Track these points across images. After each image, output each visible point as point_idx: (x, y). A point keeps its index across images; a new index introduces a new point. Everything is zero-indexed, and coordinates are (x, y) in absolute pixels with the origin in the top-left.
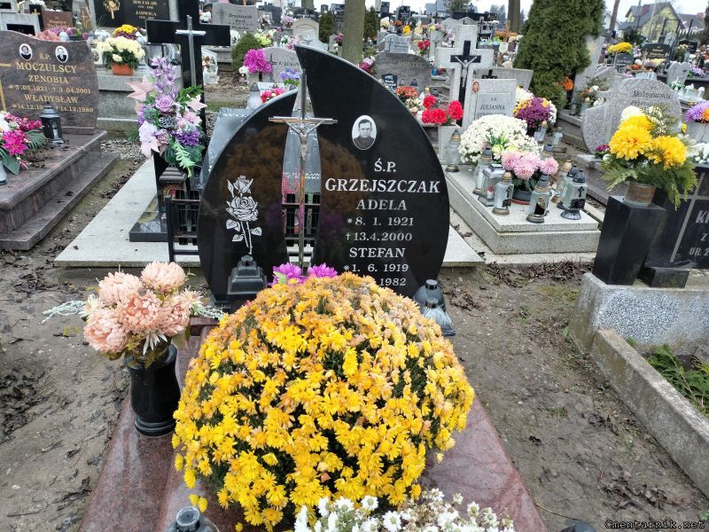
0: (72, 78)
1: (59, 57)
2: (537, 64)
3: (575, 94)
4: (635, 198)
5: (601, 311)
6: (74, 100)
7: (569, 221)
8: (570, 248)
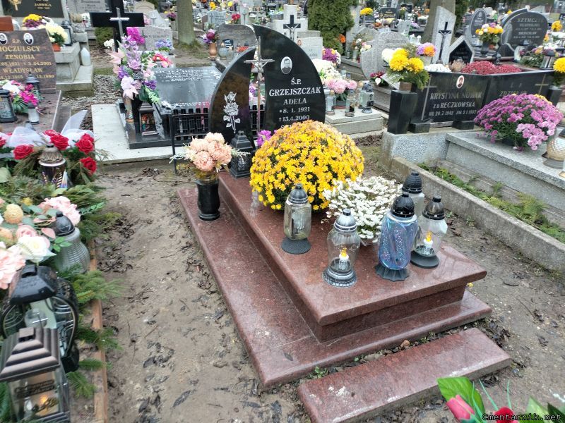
0: (38, 55)
1: (27, 41)
2: (322, 27)
3: (347, 45)
4: (404, 90)
5: (394, 148)
6: (40, 70)
7: (367, 114)
8: (369, 129)
